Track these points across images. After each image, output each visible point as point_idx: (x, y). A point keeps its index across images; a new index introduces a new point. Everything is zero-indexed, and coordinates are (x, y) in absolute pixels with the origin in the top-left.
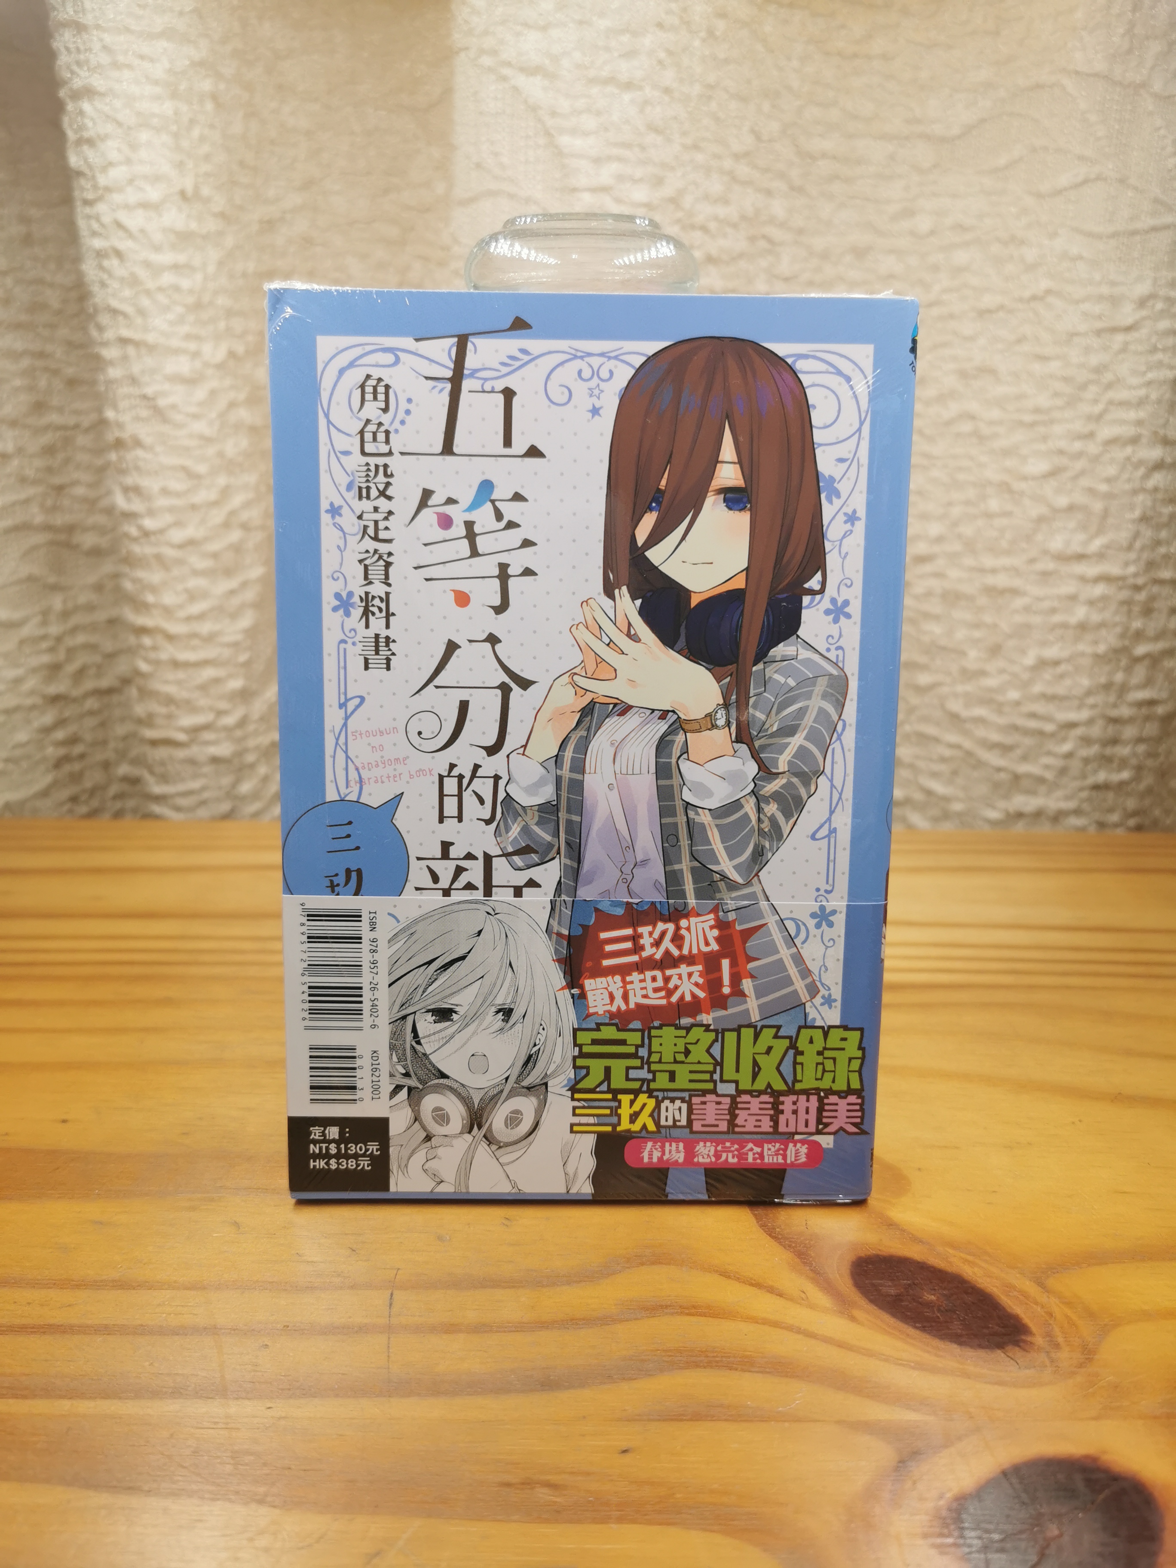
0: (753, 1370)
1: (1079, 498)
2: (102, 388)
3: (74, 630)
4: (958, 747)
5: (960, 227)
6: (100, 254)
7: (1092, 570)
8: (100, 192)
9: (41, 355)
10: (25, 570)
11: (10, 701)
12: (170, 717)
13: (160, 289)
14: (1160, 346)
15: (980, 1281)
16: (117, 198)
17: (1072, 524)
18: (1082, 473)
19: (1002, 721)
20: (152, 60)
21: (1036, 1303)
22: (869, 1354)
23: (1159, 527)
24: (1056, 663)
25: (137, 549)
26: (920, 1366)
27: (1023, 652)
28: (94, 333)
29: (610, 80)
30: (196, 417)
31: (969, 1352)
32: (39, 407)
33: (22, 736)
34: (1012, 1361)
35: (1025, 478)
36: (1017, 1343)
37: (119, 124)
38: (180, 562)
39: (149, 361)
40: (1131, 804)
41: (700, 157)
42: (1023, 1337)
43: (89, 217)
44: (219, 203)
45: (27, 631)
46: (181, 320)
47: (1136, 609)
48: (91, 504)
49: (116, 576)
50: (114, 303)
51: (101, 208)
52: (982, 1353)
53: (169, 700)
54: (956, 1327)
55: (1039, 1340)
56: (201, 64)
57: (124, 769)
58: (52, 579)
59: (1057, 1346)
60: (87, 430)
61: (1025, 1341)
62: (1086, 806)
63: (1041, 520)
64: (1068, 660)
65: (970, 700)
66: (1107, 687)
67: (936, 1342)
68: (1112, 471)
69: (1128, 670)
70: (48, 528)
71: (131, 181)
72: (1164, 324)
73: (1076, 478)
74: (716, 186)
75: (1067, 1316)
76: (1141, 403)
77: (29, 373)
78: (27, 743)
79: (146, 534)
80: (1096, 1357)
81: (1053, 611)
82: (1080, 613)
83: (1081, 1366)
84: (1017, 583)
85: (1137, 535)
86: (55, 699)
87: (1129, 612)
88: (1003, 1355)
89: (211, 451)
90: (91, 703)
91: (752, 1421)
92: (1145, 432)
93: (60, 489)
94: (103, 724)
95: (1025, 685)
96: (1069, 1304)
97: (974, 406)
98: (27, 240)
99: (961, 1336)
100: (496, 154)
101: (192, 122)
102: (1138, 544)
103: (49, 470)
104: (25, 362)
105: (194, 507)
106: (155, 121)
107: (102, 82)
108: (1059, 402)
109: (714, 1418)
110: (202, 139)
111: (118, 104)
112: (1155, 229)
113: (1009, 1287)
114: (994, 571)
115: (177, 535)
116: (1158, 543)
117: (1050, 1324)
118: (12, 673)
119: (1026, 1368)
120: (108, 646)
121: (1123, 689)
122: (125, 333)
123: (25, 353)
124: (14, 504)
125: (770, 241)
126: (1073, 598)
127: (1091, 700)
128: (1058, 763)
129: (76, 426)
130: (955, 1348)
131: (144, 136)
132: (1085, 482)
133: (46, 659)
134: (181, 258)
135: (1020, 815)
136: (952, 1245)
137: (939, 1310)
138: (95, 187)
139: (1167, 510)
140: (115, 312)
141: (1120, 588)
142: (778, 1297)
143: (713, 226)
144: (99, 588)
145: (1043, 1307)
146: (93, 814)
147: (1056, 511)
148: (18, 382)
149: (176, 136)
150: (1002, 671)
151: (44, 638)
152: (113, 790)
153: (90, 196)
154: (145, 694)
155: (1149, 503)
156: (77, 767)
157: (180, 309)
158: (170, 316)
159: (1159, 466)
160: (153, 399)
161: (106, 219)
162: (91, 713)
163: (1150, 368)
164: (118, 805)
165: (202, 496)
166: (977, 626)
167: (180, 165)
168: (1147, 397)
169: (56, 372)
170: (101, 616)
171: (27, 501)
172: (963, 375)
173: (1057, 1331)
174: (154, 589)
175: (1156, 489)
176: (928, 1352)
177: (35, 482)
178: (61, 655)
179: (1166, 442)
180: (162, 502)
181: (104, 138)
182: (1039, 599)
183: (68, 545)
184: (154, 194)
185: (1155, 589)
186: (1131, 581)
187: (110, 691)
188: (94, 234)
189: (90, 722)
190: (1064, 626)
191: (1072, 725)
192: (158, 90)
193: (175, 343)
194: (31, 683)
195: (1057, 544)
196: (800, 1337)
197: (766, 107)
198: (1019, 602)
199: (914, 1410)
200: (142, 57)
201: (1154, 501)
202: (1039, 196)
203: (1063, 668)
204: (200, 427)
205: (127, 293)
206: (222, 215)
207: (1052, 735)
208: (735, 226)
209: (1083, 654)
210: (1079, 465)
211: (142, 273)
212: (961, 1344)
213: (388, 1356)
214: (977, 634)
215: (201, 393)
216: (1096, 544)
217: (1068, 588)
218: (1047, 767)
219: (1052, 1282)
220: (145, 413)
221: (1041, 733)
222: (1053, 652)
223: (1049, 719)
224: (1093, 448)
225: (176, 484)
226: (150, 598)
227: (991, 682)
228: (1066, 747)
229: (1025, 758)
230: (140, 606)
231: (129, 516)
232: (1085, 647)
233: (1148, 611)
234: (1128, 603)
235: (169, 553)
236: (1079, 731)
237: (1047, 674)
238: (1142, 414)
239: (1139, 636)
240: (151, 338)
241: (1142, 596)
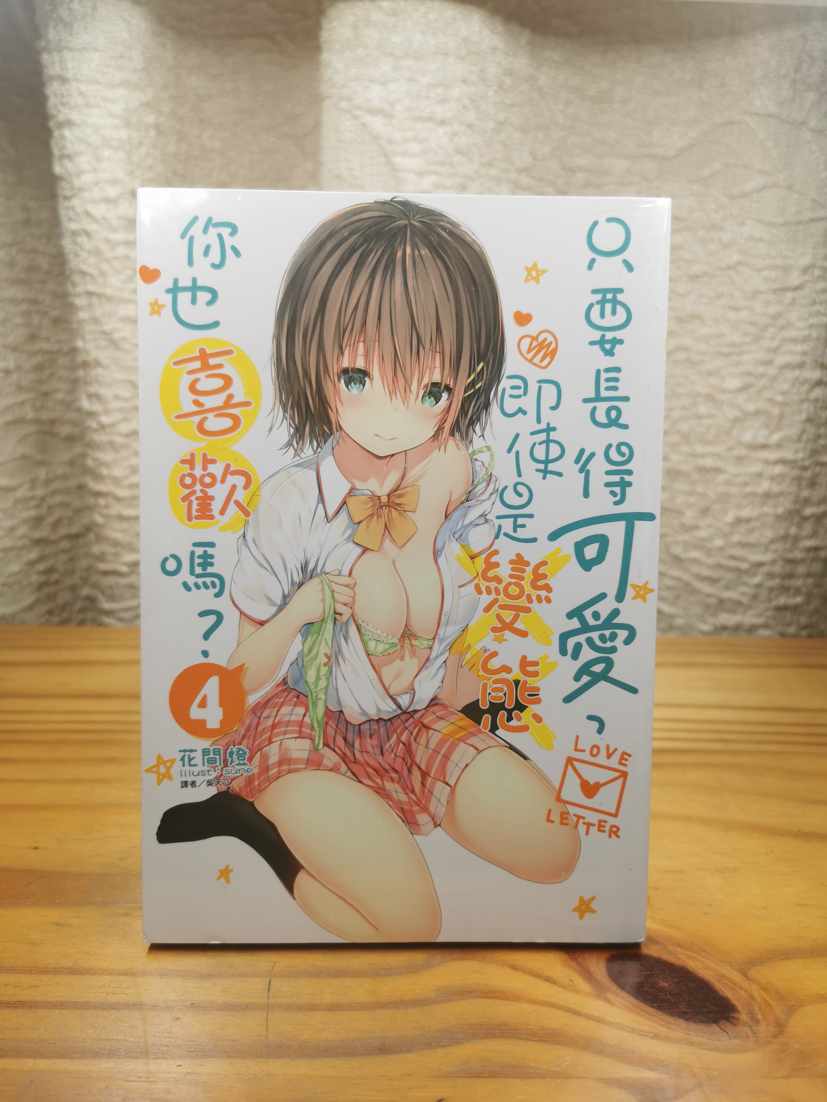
0: (534, 1039)
1: (763, 405)
2: (75, 326)
3: (53, 493)
4: (678, 579)
6: (75, 234)
7: (773, 455)
8: (75, 191)
9: (34, 302)
10: (20, 451)
11: (7, 543)
12: (117, 555)
13: (116, 258)
14: (817, 300)
15: (700, 972)
16: (86, 195)
17: (757, 424)
18: (764, 388)
19: (711, 561)
20: (113, 102)
21: (741, 989)
22: (621, 1027)
23: (819, 426)
24: (748, 520)
25: (98, 437)
26: (656, 1037)
27: (725, 513)
28: (70, 288)
29: (429, 119)
31: (693, 1026)
32: (33, 338)
33: (14, 568)
34: (724, 1033)
35: (724, 391)
36: (728, 1019)
37: (90, 145)
38: (126, 446)
39: (107, 308)
40: (803, 620)
41: (493, 172)
42: (732, 1015)
43: (67, 208)
45: (20, 493)
46: (130, 279)
47: (804, 483)
48: (69, 405)
49: (84, 455)
50: (84, 268)
51: (76, 202)
52: (701, 1026)
53: (117, 543)
54: (683, 1007)
55: (744, 1017)
56: (148, 105)
57: (85, 591)
58: (39, 457)
59: (757, 1022)
60: (66, 354)
61: (734, 1018)
62: (771, 622)
63: (736, 421)
64: (757, 519)
65: (687, 546)
66: (785, 538)
67: (669, 1018)
68: (785, 386)
69: (800, 525)
70: (37, 421)
71: (97, 184)
72: (821, 285)
73: (760, 391)
75: (764, 1000)
76: (805, 339)
77: (26, 314)
78: (18, 573)
79: (103, 427)
80: (786, 1030)
81: (746, 484)
82: (765, 486)
83: (775, 1036)
84: (720, 464)
85: (803, 432)
86: (39, 542)
87: (799, 485)
88: (717, 1028)
90: (64, 544)
91: (533, 1078)
92: (808, 360)
93: (46, 395)
94: (72, 559)
95: (726, 536)
96: (766, 990)
97: (687, 341)
98: (27, 223)
99: (686, 1013)
100: (350, 170)
101: (140, 144)
102: (805, 437)
103: (39, 381)
104: (24, 307)
106: (115, 143)
107: (78, 117)
108: (748, 339)
109: (506, 1076)
110: (147, 155)
111: (89, 131)
112: (813, 220)
113: (721, 977)
114: (703, 456)
115: (125, 428)
116: (818, 437)
117: (752, 1005)
118: (8, 523)
119: (735, 1038)
120: (77, 503)
121: (796, 539)
122: (91, 288)
123: (23, 300)
124: (14, 405)
126: (759, 475)
127: (773, 547)
128: (751, 591)
129: (59, 352)
130: (681, 1022)
131: (107, 153)
132: (767, 394)
133: (33, 513)
134: (130, 237)
135: (724, 628)
136: (680, 946)
137: (670, 994)
138: (72, 188)
139: (824, 414)
140: (85, 274)
141: (793, 469)
142: (553, 985)
144: (71, 463)
145: (746, 991)
146: (63, 623)
147: (746, 415)
148: (18, 320)
149: (129, 153)
150: (710, 526)
151: (32, 498)
152: (78, 605)
153: (68, 193)
154: (100, 538)
155: (812, 409)
156: (52, 589)
157: (129, 272)
158: (123, 277)
159: (819, 383)
160: (110, 334)
161: (79, 210)
162: (64, 551)
163: (811, 315)
164: (82, 616)
166: (692, 494)
167: (132, 173)
168: (809, 336)
169: (44, 314)
170: (72, 483)
171: (22, 403)
172: (679, 320)
173: (757, 1010)
174: (107, 465)
175: (817, 400)
176: (663, 1026)
177: (29, 390)
178: (44, 510)
179: (823, 367)
180: (115, 405)
181: (79, 155)
182: (736, 476)
183: (51, 434)
184: (112, 192)
185: (817, 469)
186: (800, 463)
187: (78, 536)
188: (71, 219)
189: (63, 558)
190: (754, 494)
191: (760, 564)
192: (117, 122)
193: (126, 295)
194: (22, 530)
195: (748, 437)
196: (569, 1014)
197: (541, 136)
198: (721, 478)
199: (653, 1070)
200: (106, 100)
201: (815, 408)
202: (732, 197)
203: (753, 524)
205: (93, 260)
207: (746, 572)
209: (767, 515)
210: (762, 382)
211: (104, 247)
212: (687, 1019)
213: (267, 1028)
214: (692, 500)
216: (775, 438)
217: (756, 468)
218: (743, 594)
219: (753, 973)
220: (103, 343)
221: (738, 570)
222: (746, 513)
223: (744, 560)
224: (772, 371)
225: (124, 392)
226: (105, 471)
227: (703, 534)
228: (757, 580)
229: (727, 588)
230: (98, 477)
231: (92, 414)
232: (768, 509)
233: (813, 484)
234: (798, 479)
235: (119, 440)
236: (765, 569)
237: (743, 528)
238: (806, 347)
239: (807, 502)
240: (109, 292)
241: (808, 474)
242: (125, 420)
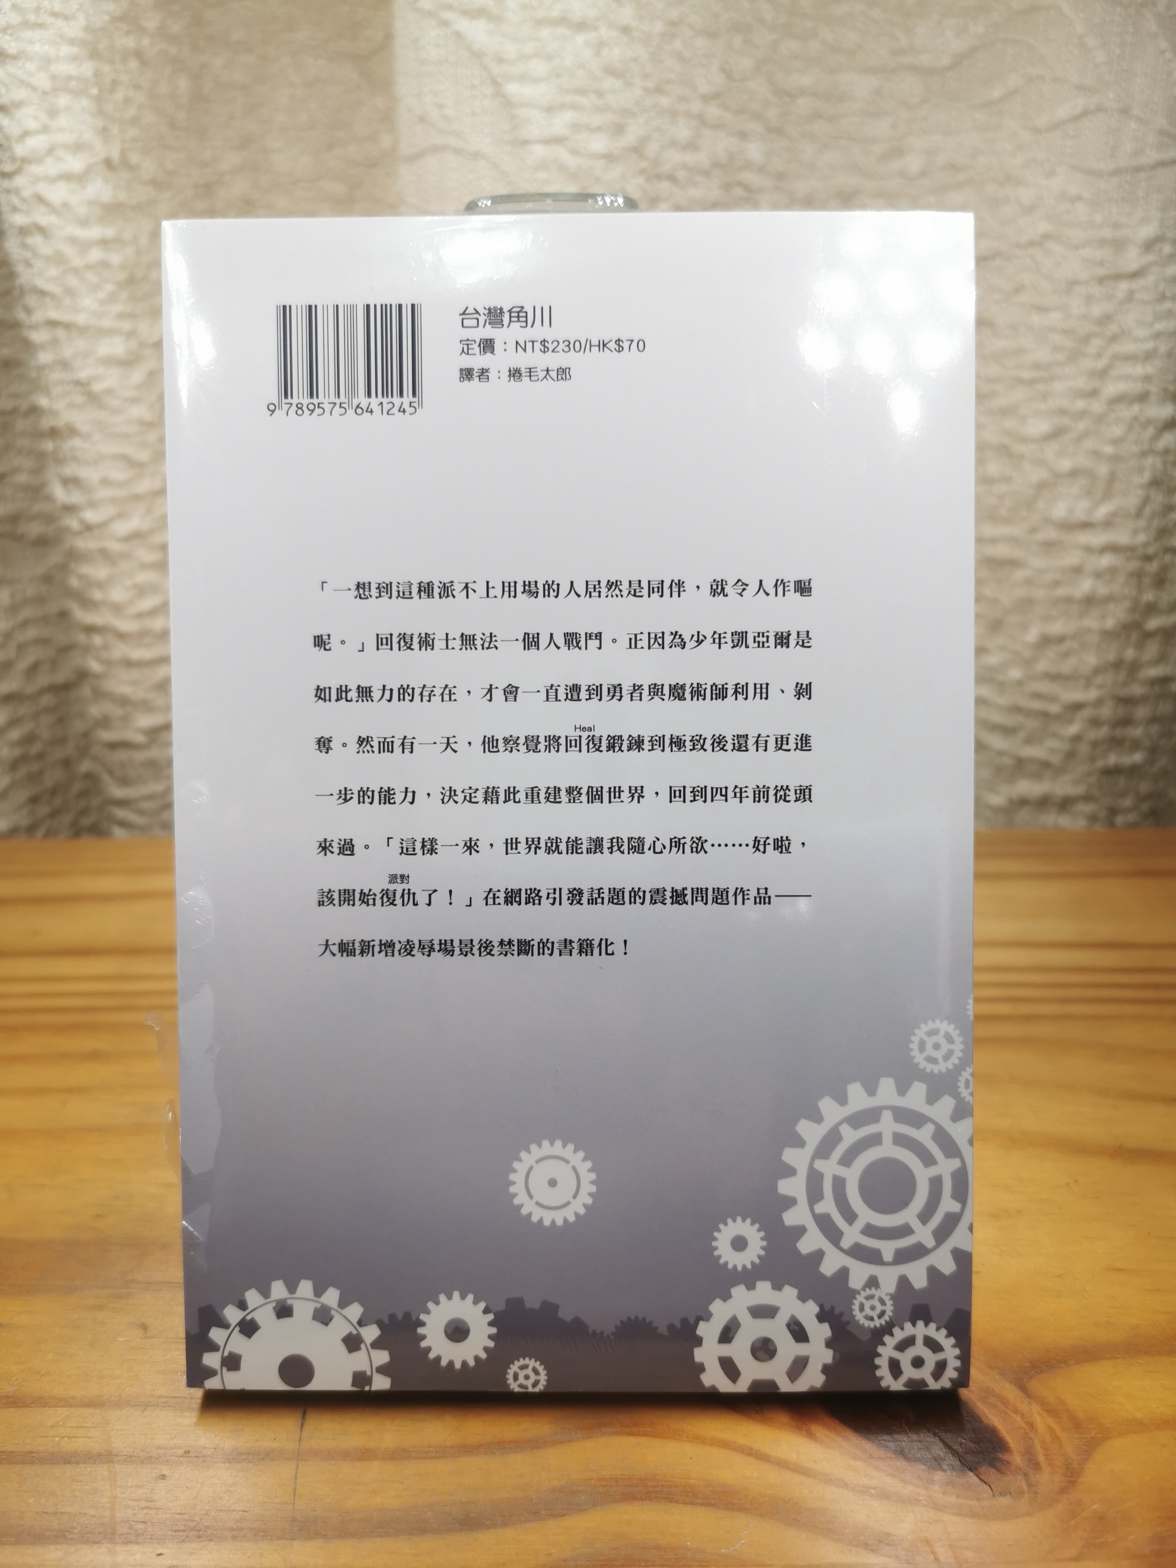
1: (1083, 461)
2: (34, 374)
3: (23, 625)
5: (953, 167)
6: (23, 231)
7: (1098, 539)
8: (18, 163)
12: (125, 719)
13: (89, 267)
14: (1167, 294)
16: (35, 169)
17: (1075, 490)
18: (1086, 434)
19: (1003, 701)
20: (67, 18)
21: (1016, 1411)
22: (829, 1480)
23: (1170, 492)
25: (82, 544)
26: (881, 1494)
27: (1025, 628)
28: (21, 315)
29: (562, 21)
30: (134, 401)
34: (985, 1486)
35: (1024, 440)
36: (993, 1463)
37: (34, 89)
38: (126, 556)
39: (80, 344)
41: (664, 101)
42: (1001, 1456)
43: (8, 191)
44: (148, 167)
46: (112, 298)
47: (1147, 580)
48: (35, 491)
49: (64, 571)
50: (40, 283)
51: (19, 181)
53: (124, 701)
55: (1017, 1459)
56: (122, 18)
59: (1037, 1466)
61: (1001, 1461)
62: (1095, 792)
63: (1042, 486)
64: (1073, 637)
66: (1115, 664)
68: (1117, 431)
69: (1140, 646)
71: (51, 151)
73: (1079, 439)
74: (683, 131)
75: (1050, 1428)
76: (1149, 356)
79: (88, 528)
81: (1057, 584)
82: (1086, 586)
83: (1063, 1491)
84: (1018, 553)
85: (1146, 500)
86: (9, 698)
87: (1139, 585)
88: (975, 1478)
89: (152, 437)
90: (46, 700)
92: (1154, 389)
94: (61, 721)
95: (1027, 663)
96: (1052, 1412)
100: (440, 106)
101: (115, 83)
102: (1148, 511)
105: (137, 498)
106: (73, 83)
107: (13, 44)
108: (1060, 357)
109: (649, 1563)
110: (127, 101)
111: (30, 66)
112: (1161, 164)
113: (987, 1392)
114: (994, 541)
115: (122, 528)
116: (1169, 509)
117: (1031, 1438)
119: (1001, 1494)
120: (60, 640)
121: (1135, 667)
122: (53, 314)
125: (747, 188)
126: (1078, 570)
127: (1099, 679)
128: (1064, 746)
129: (14, 411)
131: (63, 100)
132: (1089, 444)
134: (109, 232)
135: (1023, 802)
138: (13, 159)
140: (43, 293)
141: (1129, 559)
143: (681, 175)
144: (46, 579)
145: (1022, 1416)
147: (1058, 476)
149: (98, 99)
150: (1002, 647)
152: (76, 787)
153: (8, 168)
154: (99, 694)
155: (1159, 466)
156: (35, 766)
157: (110, 287)
158: (101, 295)
160: (88, 384)
161: (26, 193)
162: (47, 710)
163: (1158, 318)
165: (144, 486)
167: (104, 132)
168: (1155, 350)
170: (50, 609)
173: (1038, 1447)
174: (100, 585)
175: (1166, 451)
176: (892, 1476)
178: (12, 652)
180: (104, 493)
181: (18, 105)
182: (1042, 571)
183: (14, 537)
184: (76, 164)
185: (1168, 558)
186: (1141, 550)
187: (67, 686)
188: (15, 209)
189: (47, 719)
190: (1068, 600)
191: (1078, 706)
192: (75, 50)
193: (107, 323)
195: (1060, 511)
196: (752, 1459)
197: (737, 41)
198: (1019, 575)
199: (873, 1551)
200: (55, 15)
201: (1165, 463)
202: (1036, 130)
203: (1067, 645)
204: (139, 411)
205: (53, 272)
206: (154, 183)
207: (1057, 718)
208: (707, 174)
209: (1089, 630)
210: (1081, 426)
211: (69, 250)
213: (295, 1490)
215: (138, 375)
216: (1103, 511)
217: (1072, 559)
218: (1052, 751)
219: (1034, 1385)
220: (79, 399)
221: (1045, 715)
222: (1057, 628)
223: (1053, 699)
224: (1097, 406)
225: (117, 473)
226: (97, 595)
227: (993, 660)
228: (1074, 729)
229: (1029, 741)
230: (87, 603)
231: (70, 509)
232: (1092, 622)
233: (1160, 581)
234: (1139, 575)
235: (114, 546)
236: (1086, 713)
237: (1051, 652)
238: (1150, 369)
239: (1151, 609)
240: (81, 319)
241: (1153, 567)
242: (121, 516)
